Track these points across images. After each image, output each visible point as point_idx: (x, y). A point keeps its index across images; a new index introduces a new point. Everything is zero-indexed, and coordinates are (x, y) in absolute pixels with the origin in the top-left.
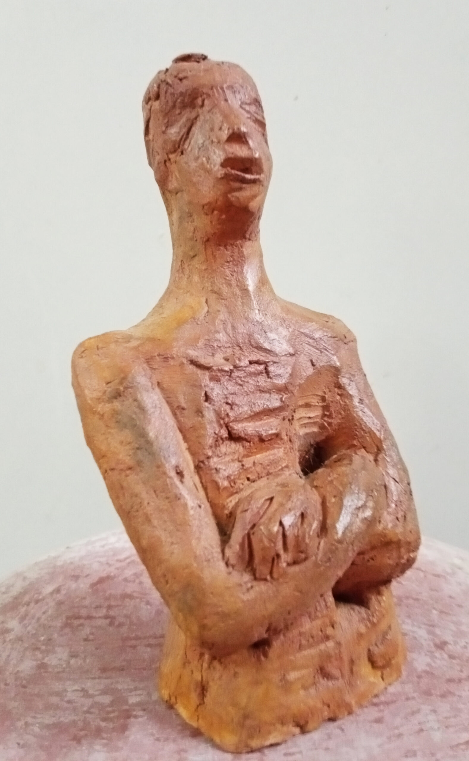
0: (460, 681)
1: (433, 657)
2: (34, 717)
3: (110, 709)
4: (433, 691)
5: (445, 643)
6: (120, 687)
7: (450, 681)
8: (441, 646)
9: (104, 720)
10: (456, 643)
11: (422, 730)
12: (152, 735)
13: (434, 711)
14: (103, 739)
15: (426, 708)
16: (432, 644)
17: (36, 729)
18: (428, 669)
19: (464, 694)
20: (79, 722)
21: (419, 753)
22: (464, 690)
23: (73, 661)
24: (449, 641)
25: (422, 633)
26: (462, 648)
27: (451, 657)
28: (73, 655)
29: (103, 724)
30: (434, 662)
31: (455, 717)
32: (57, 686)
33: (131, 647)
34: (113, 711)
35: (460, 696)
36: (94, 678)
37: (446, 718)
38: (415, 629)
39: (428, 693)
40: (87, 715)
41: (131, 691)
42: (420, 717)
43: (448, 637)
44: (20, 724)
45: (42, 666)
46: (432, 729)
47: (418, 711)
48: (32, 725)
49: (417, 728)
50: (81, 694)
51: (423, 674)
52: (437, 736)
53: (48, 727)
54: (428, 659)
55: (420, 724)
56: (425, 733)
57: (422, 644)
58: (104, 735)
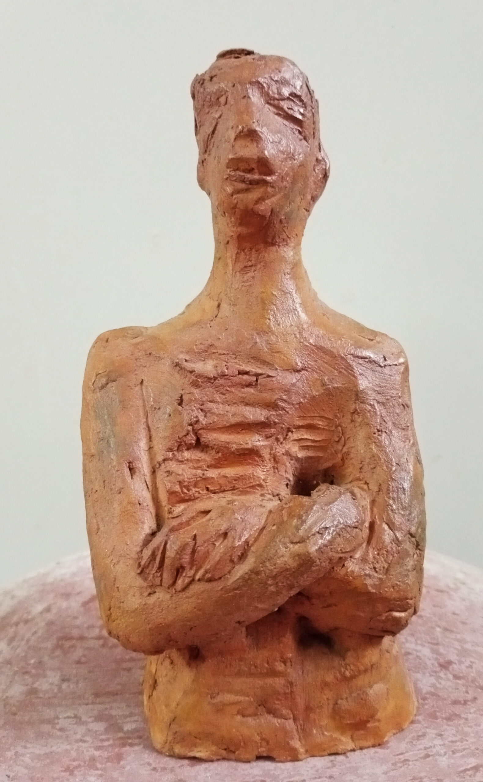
0: (465, 702)
1: (438, 678)
2: (25, 747)
3: (103, 737)
4: (438, 714)
5: (450, 663)
6: (114, 713)
7: (455, 702)
8: (446, 665)
9: (98, 748)
10: (461, 662)
11: (427, 756)
12: (149, 764)
13: (441, 735)
14: (97, 769)
15: (432, 732)
16: (437, 665)
17: (27, 759)
18: (433, 690)
19: (470, 716)
20: (72, 752)
22: (470, 713)
23: (64, 686)
24: (452, 660)
25: (426, 652)
26: (467, 667)
27: (456, 677)
28: (64, 680)
29: (97, 753)
30: (440, 683)
31: (461, 740)
32: (48, 713)
33: (124, 669)
34: (108, 740)
35: (466, 719)
36: (87, 704)
37: (453, 742)
38: (419, 648)
39: (433, 716)
40: (81, 744)
41: (125, 717)
42: (426, 742)
43: (453, 657)
44: (9, 754)
45: (33, 692)
46: (438, 754)
47: (424, 735)
48: (23, 755)
49: (423, 753)
50: (75, 720)
51: (428, 696)
52: (443, 762)
53: (38, 757)
54: (433, 680)
55: (425, 748)
56: (431, 758)
57: (426, 663)
58: (99, 766)
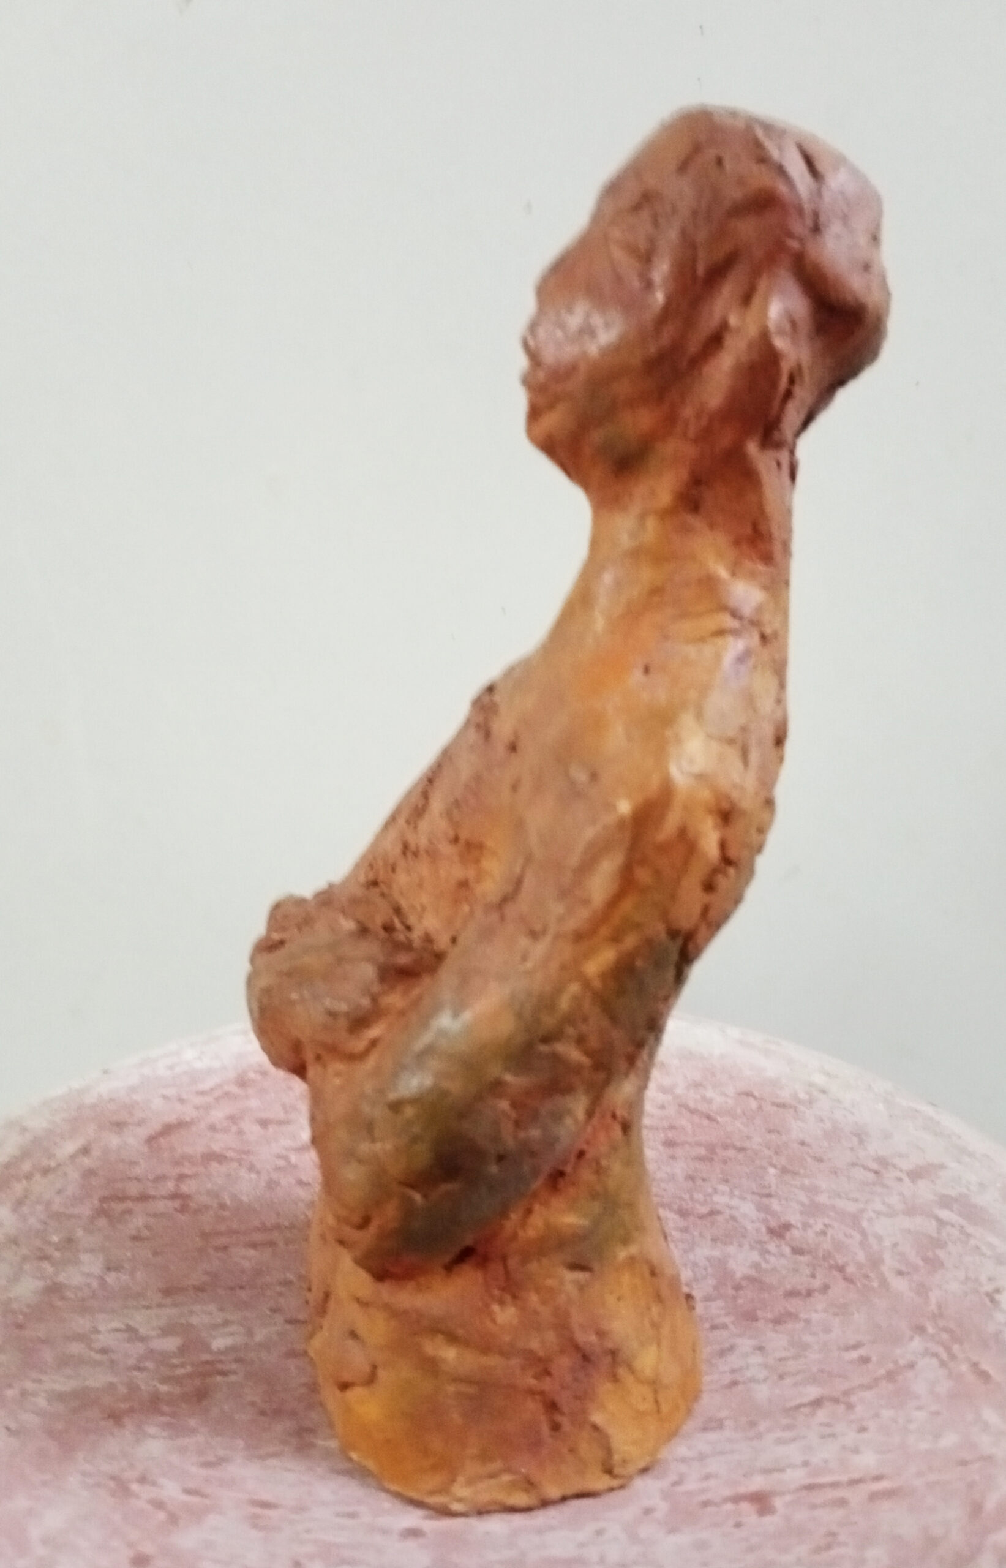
0: (809, 1293)
1: (764, 1252)
2: (40, 1381)
3: (175, 1361)
4: (759, 1313)
5: (787, 1226)
6: (194, 1320)
7: (792, 1294)
8: (779, 1231)
9: (165, 1380)
10: (806, 1226)
11: (734, 1383)
13: (761, 1349)
14: (163, 1414)
15: (746, 1344)
16: (764, 1229)
17: (42, 1402)
18: (753, 1272)
19: (815, 1317)
20: (120, 1387)
21: (727, 1423)
22: (816, 1311)
23: (111, 1278)
24: (793, 1222)
25: (747, 1209)
26: (817, 1234)
27: (797, 1251)
28: (111, 1267)
29: (164, 1388)
30: (767, 1262)
31: (796, 1357)
32: (82, 1324)
33: (217, 1249)
34: (182, 1365)
35: (808, 1321)
36: (148, 1307)
37: (780, 1360)
38: (735, 1202)
39: (750, 1317)
40: (136, 1373)
41: (215, 1326)
42: (734, 1360)
43: (794, 1218)
44: (10, 1393)
45: (55, 1289)
46: (752, 1380)
47: (732, 1348)
48: (35, 1394)
49: (727, 1379)
50: (126, 1335)
51: (744, 1283)
52: (762, 1393)
53: (61, 1397)
54: (755, 1256)
55: (733, 1371)
56: (740, 1387)
57: (745, 1229)
58: (166, 1409)
